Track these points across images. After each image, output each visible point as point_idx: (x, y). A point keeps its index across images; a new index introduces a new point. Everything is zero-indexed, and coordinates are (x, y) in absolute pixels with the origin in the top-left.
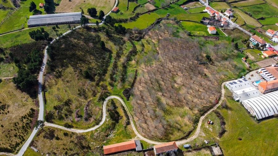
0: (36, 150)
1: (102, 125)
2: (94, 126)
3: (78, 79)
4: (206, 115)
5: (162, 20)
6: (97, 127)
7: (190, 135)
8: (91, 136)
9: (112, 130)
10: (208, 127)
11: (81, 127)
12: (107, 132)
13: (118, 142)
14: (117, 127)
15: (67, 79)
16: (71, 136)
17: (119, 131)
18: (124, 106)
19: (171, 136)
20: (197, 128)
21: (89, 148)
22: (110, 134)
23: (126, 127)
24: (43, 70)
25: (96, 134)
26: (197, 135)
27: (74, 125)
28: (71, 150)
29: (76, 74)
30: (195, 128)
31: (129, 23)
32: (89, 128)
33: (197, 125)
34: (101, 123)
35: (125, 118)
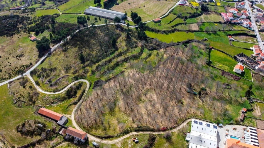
0: (8, 87)
1: (55, 94)
2: (51, 92)
3: (75, 58)
4: (140, 133)
5: (193, 42)
6: (52, 93)
7: (109, 139)
8: (42, 97)
9: (60, 101)
10: (130, 142)
11: (44, 88)
12: (55, 100)
13: (55, 111)
14: (66, 101)
15: (68, 55)
16: (32, 90)
17: (63, 105)
18: (86, 91)
19: (94, 130)
20: (120, 137)
21: (34, 103)
22: (55, 103)
23: (71, 105)
24: (61, 43)
25: (46, 97)
26: (114, 142)
27: (41, 85)
28: (24, 98)
29: (76, 54)
30: (118, 136)
31: (159, 34)
32: (47, 91)
33: (123, 136)
34: (57, 93)
35: (77, 99)
